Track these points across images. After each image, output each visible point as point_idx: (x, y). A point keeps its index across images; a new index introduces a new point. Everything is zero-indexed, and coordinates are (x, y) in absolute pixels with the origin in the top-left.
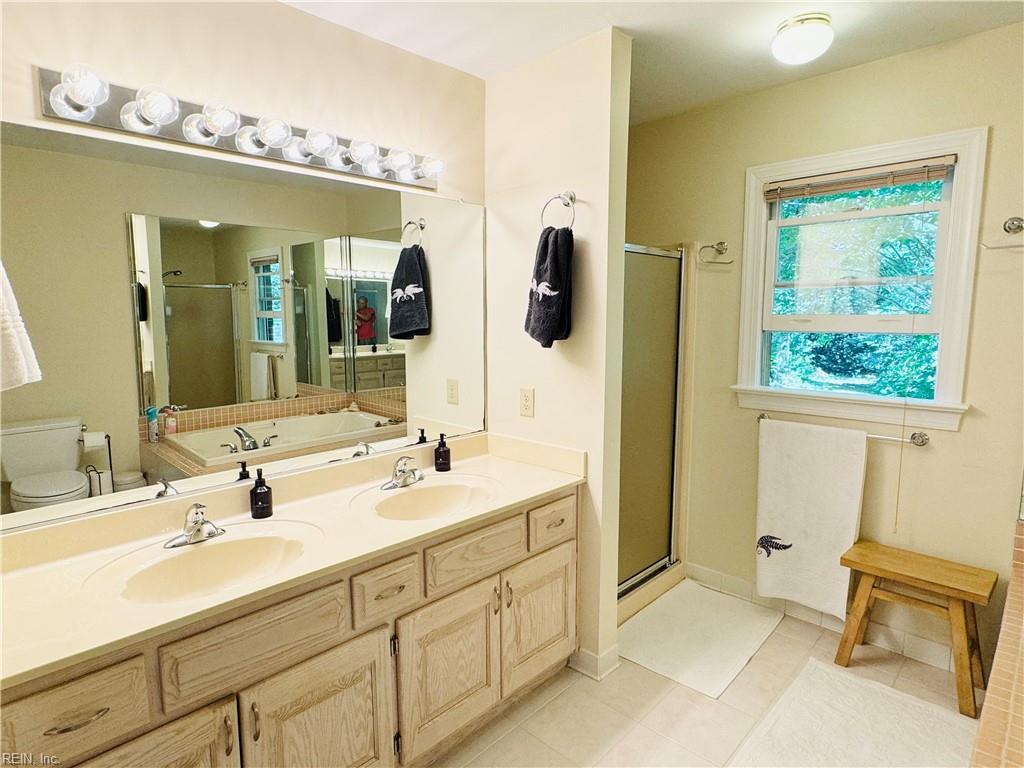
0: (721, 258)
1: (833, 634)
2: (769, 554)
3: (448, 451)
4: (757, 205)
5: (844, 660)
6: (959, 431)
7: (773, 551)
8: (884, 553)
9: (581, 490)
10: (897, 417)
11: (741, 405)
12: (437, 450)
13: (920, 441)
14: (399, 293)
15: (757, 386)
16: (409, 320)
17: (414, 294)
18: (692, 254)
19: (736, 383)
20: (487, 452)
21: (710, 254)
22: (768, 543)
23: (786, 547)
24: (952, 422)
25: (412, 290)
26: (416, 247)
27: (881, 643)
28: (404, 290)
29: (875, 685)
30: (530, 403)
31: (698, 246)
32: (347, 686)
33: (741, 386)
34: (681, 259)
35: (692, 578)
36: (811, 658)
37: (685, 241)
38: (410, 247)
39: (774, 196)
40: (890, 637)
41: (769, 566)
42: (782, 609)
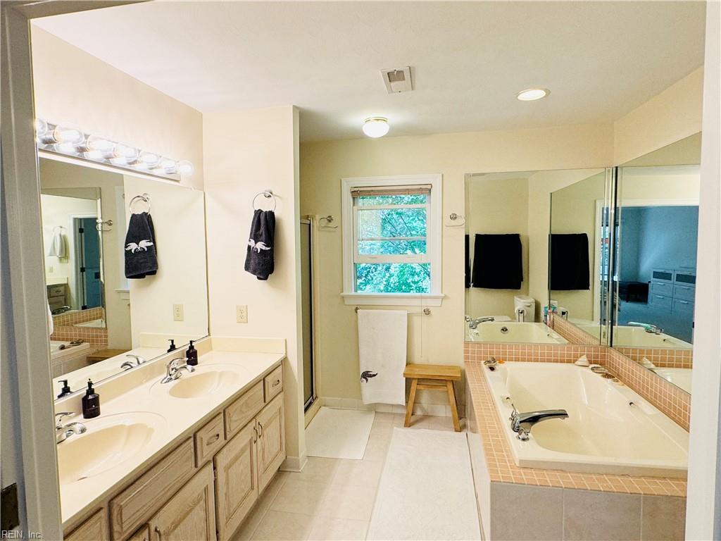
0: (330, 225)
1: (401, 415)
2: (367, 380)
3: (196, 352)
4: (347, 197)
5: (408, 424)
6: (441, 306)
7: (369, 379)
8: (417, 368)
9: (284, 362)
10: (418, 302)
11: (346, 303)
12: (188, 352)
13: (427, 312)
14: (133, 246)
15: (353, 293)
16: (143, 265)
17: (147, 247)
18: (315, 222)
19: (342, 292)
20: (211, 349)
21: (324, 222)
22: (366, 375)
23: (374, 375)
24: (438, 303)
25: (144, 244)
26: (145, 214)
27: (419, 413)
28: (138, 244)
29: (423, 431)
30: (245, 314)
31: (318, 217)
32: (195, 505)
33: (344, 293)
34: (310, 224)
35: (325, 406)
36: (395, 428)
37: (310, 214)
38: (140, 213)
39: (357, 194)
40: (422, 409)
41: (368, 387)
42: (374, 409)
